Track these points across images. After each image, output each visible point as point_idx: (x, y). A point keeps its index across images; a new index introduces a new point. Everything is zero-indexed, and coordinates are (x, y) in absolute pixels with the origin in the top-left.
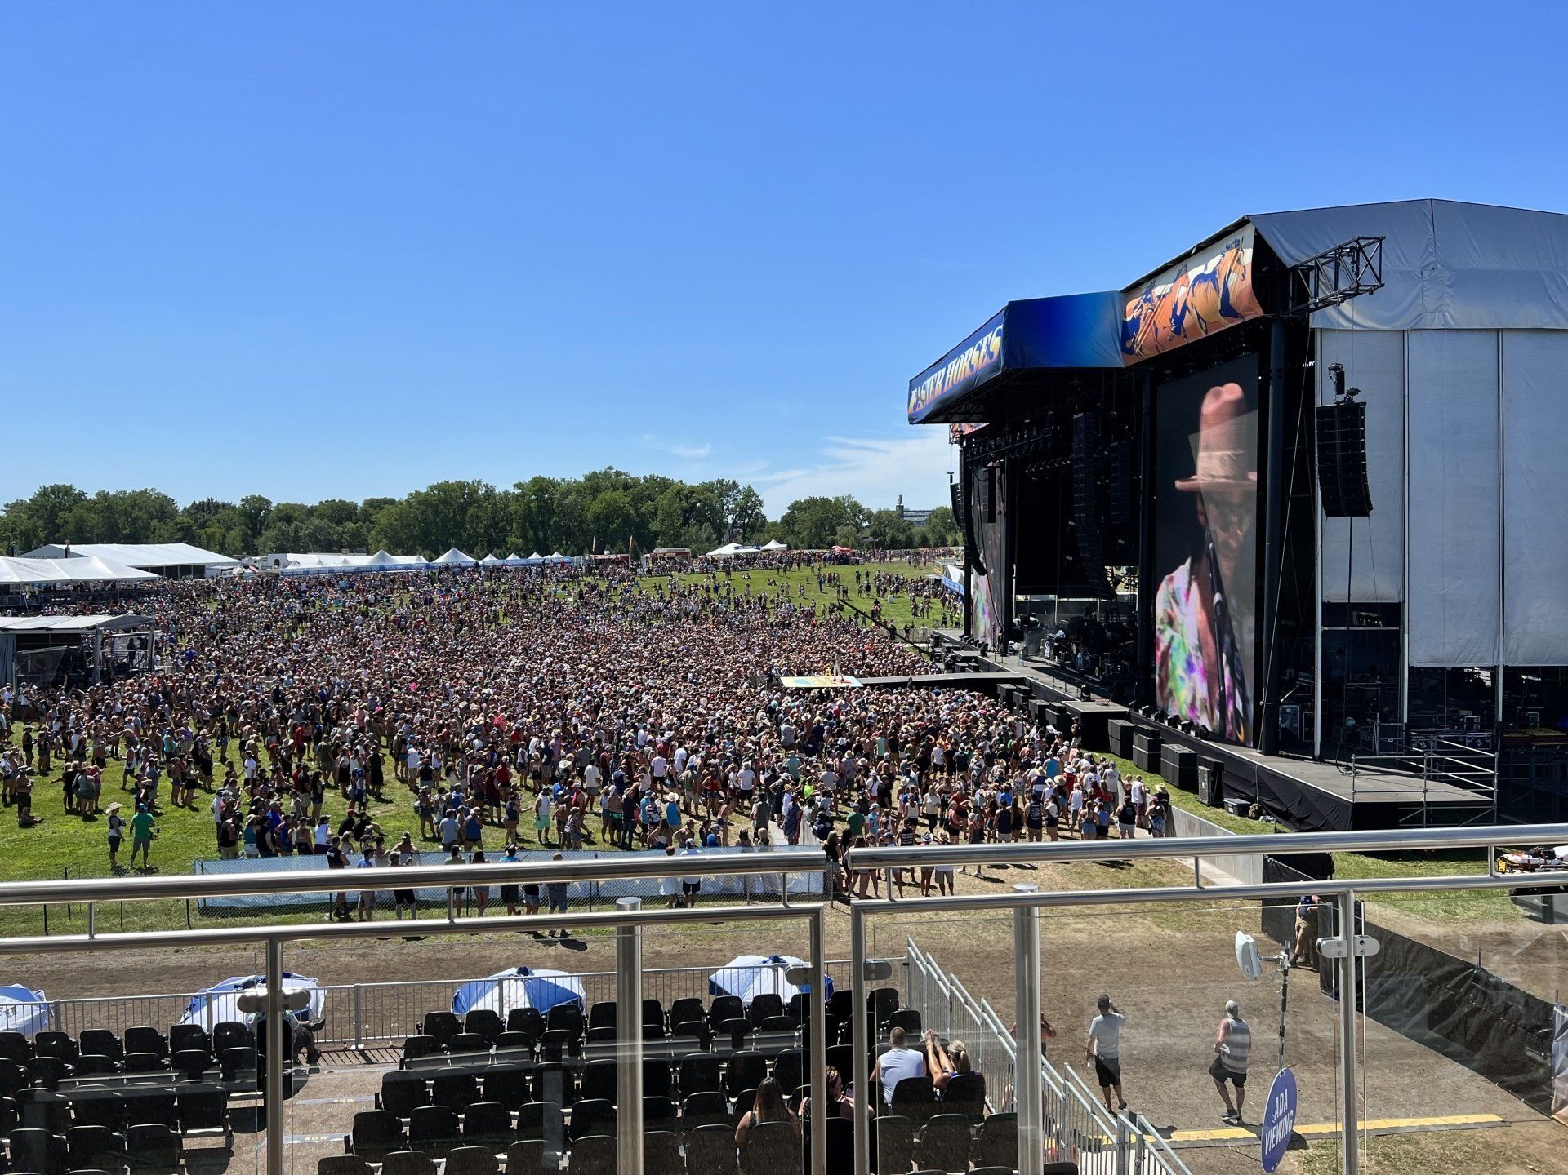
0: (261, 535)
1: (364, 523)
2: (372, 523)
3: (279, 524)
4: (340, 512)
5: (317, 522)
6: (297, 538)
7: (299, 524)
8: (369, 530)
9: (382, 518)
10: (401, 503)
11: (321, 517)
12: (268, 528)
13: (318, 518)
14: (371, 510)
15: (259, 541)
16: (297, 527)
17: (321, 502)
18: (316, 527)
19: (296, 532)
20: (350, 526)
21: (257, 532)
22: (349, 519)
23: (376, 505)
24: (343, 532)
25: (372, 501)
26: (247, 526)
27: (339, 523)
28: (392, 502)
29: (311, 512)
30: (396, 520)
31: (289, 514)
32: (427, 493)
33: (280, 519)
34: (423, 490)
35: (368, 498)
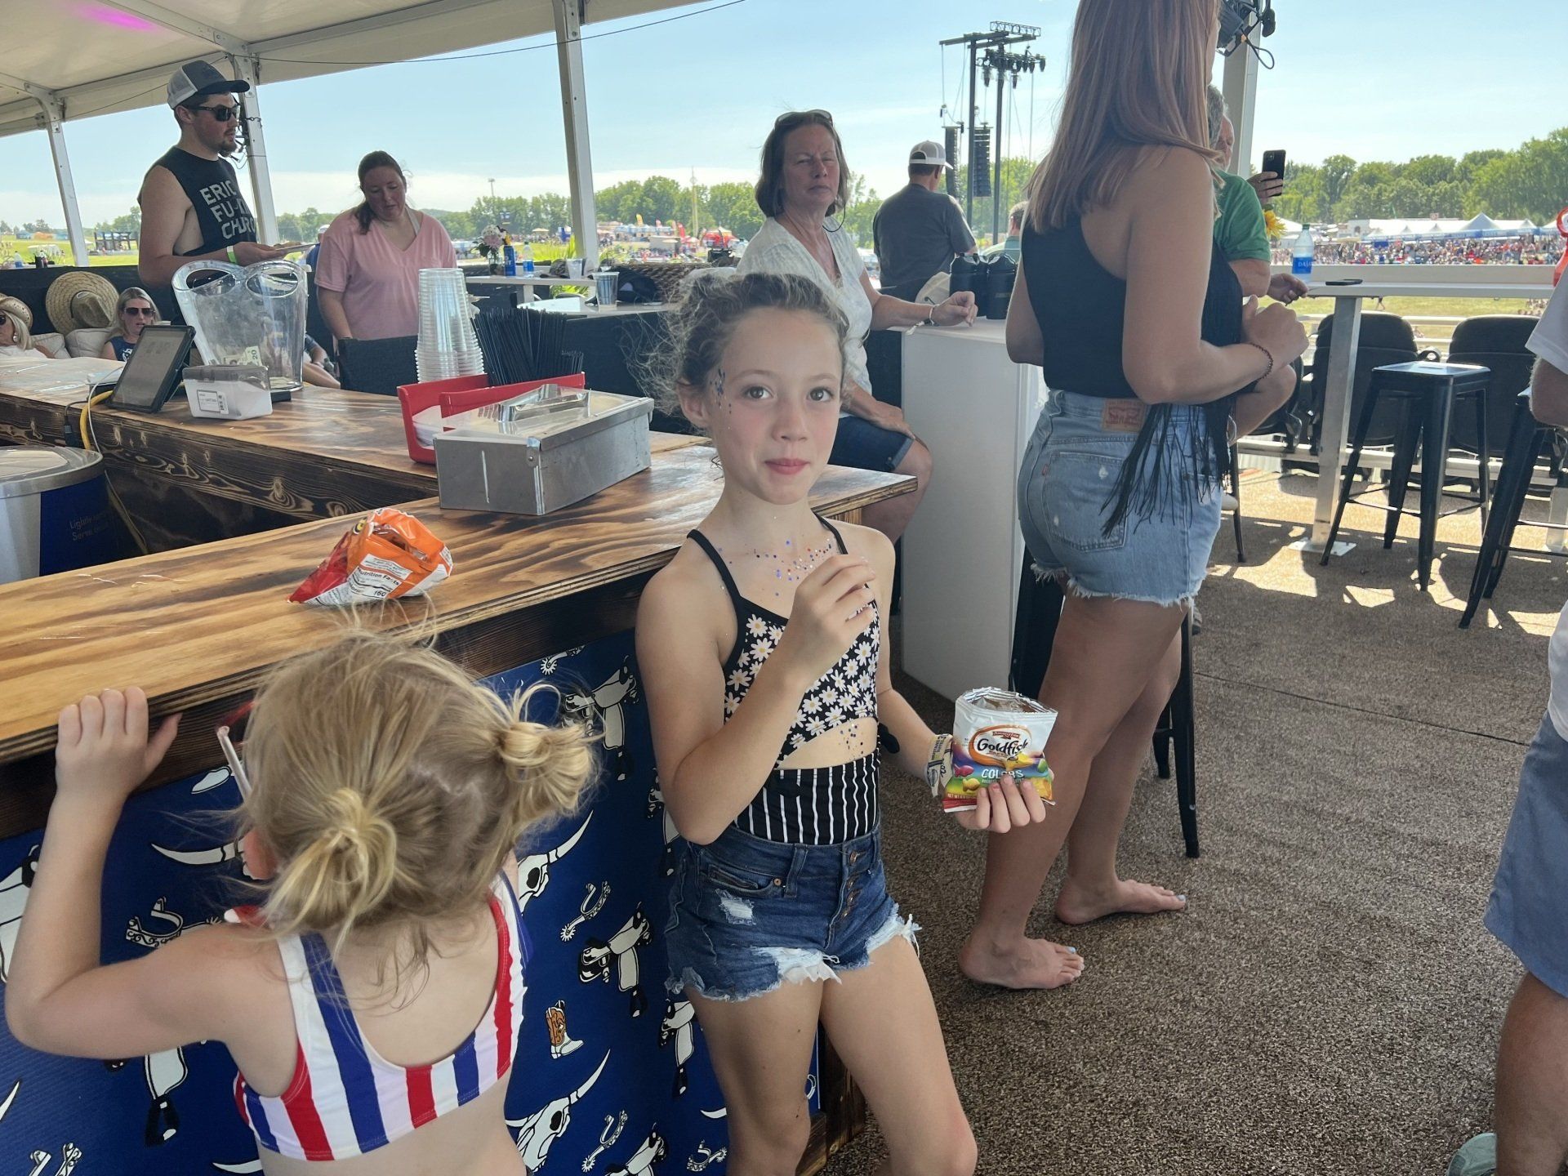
0: (1340, 199)
1: (1461, 181)
2: (1471, 181)
3: (1361, 188)
4: (1433, 170)
5: (1404, 182)
6: (1379, 202)
7: (1384, 186)
8: (1465, 190)
9: (1483, 175)
10: (1509, 155)
11: (1410, 177)
12: (1347, 192)
13: (1405, 178)
14: (1472, 166)
15: (1337, 207)
16: (1380, 190)
17: (1412, 160)
18: (1404, 187)
19: (1380, 194)
20: (1443, 186)
21: (1335, 196)
22: (1443, 176)
23: (1478, 159)
24: (1434, 194)
25: (1475, 154)
26: (1325, 190)
27: (1430, 183)
28: (1500, 155)
29: (1398, 171)
30: (1501, 176)
31: (1372, 175)
32: (1548, 143)
33: (1362, 181)
34: (1543, 136)
35: (1470, 152)
